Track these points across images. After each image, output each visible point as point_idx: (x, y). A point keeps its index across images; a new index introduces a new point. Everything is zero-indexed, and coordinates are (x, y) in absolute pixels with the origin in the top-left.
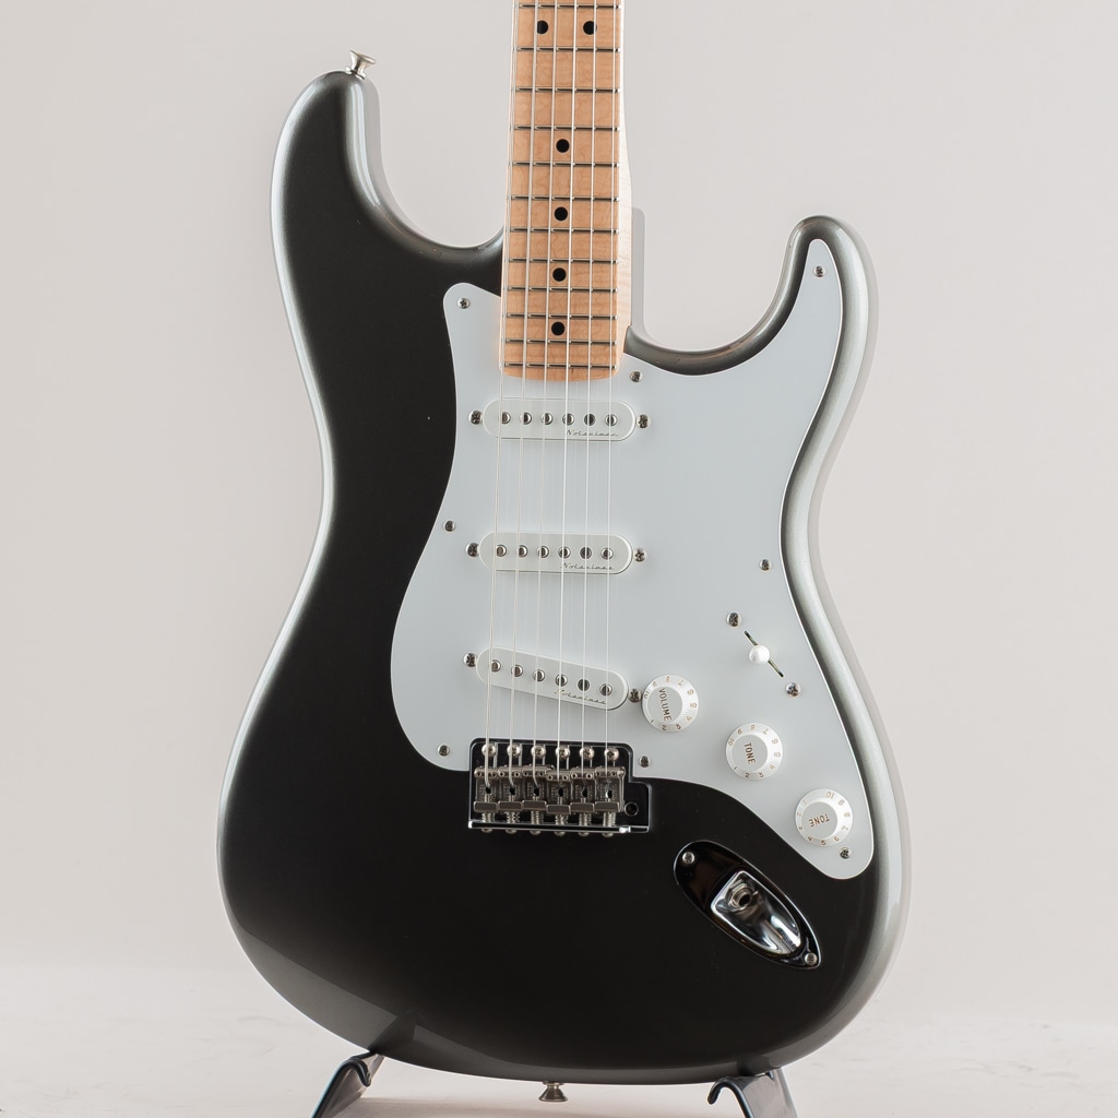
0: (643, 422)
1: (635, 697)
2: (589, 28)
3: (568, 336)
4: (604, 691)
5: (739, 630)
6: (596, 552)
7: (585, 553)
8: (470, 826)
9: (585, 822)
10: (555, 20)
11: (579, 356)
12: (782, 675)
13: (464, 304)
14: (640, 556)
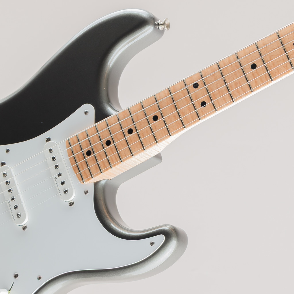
0: (71, 204)
2: (203, 104)
3: (88, 158)
5: (13, 280)
11: (82, 166)
13: (86, 113)
14: (24, 228)
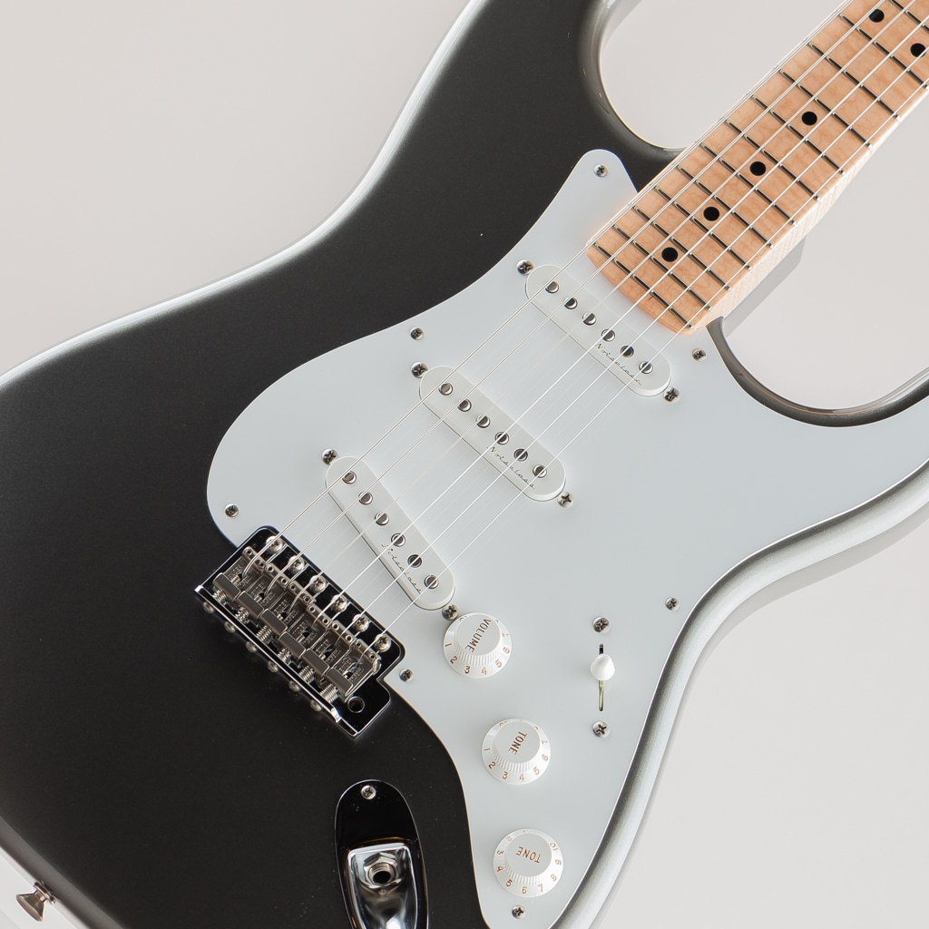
0: (671, 395)
1: (449, 614)
2: (917, 49)
4: (430, 581)
5: (597, 638)
6: (532, 461)
7: (521, 454)
8: (198, 590)
9: (306, 676)
10: (894, 18)
11: (668, 291)
12: (601, 710)
14: (565, 500)
